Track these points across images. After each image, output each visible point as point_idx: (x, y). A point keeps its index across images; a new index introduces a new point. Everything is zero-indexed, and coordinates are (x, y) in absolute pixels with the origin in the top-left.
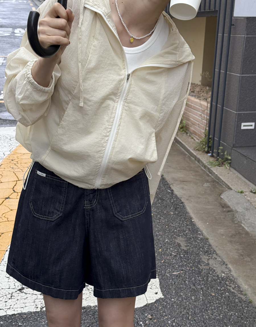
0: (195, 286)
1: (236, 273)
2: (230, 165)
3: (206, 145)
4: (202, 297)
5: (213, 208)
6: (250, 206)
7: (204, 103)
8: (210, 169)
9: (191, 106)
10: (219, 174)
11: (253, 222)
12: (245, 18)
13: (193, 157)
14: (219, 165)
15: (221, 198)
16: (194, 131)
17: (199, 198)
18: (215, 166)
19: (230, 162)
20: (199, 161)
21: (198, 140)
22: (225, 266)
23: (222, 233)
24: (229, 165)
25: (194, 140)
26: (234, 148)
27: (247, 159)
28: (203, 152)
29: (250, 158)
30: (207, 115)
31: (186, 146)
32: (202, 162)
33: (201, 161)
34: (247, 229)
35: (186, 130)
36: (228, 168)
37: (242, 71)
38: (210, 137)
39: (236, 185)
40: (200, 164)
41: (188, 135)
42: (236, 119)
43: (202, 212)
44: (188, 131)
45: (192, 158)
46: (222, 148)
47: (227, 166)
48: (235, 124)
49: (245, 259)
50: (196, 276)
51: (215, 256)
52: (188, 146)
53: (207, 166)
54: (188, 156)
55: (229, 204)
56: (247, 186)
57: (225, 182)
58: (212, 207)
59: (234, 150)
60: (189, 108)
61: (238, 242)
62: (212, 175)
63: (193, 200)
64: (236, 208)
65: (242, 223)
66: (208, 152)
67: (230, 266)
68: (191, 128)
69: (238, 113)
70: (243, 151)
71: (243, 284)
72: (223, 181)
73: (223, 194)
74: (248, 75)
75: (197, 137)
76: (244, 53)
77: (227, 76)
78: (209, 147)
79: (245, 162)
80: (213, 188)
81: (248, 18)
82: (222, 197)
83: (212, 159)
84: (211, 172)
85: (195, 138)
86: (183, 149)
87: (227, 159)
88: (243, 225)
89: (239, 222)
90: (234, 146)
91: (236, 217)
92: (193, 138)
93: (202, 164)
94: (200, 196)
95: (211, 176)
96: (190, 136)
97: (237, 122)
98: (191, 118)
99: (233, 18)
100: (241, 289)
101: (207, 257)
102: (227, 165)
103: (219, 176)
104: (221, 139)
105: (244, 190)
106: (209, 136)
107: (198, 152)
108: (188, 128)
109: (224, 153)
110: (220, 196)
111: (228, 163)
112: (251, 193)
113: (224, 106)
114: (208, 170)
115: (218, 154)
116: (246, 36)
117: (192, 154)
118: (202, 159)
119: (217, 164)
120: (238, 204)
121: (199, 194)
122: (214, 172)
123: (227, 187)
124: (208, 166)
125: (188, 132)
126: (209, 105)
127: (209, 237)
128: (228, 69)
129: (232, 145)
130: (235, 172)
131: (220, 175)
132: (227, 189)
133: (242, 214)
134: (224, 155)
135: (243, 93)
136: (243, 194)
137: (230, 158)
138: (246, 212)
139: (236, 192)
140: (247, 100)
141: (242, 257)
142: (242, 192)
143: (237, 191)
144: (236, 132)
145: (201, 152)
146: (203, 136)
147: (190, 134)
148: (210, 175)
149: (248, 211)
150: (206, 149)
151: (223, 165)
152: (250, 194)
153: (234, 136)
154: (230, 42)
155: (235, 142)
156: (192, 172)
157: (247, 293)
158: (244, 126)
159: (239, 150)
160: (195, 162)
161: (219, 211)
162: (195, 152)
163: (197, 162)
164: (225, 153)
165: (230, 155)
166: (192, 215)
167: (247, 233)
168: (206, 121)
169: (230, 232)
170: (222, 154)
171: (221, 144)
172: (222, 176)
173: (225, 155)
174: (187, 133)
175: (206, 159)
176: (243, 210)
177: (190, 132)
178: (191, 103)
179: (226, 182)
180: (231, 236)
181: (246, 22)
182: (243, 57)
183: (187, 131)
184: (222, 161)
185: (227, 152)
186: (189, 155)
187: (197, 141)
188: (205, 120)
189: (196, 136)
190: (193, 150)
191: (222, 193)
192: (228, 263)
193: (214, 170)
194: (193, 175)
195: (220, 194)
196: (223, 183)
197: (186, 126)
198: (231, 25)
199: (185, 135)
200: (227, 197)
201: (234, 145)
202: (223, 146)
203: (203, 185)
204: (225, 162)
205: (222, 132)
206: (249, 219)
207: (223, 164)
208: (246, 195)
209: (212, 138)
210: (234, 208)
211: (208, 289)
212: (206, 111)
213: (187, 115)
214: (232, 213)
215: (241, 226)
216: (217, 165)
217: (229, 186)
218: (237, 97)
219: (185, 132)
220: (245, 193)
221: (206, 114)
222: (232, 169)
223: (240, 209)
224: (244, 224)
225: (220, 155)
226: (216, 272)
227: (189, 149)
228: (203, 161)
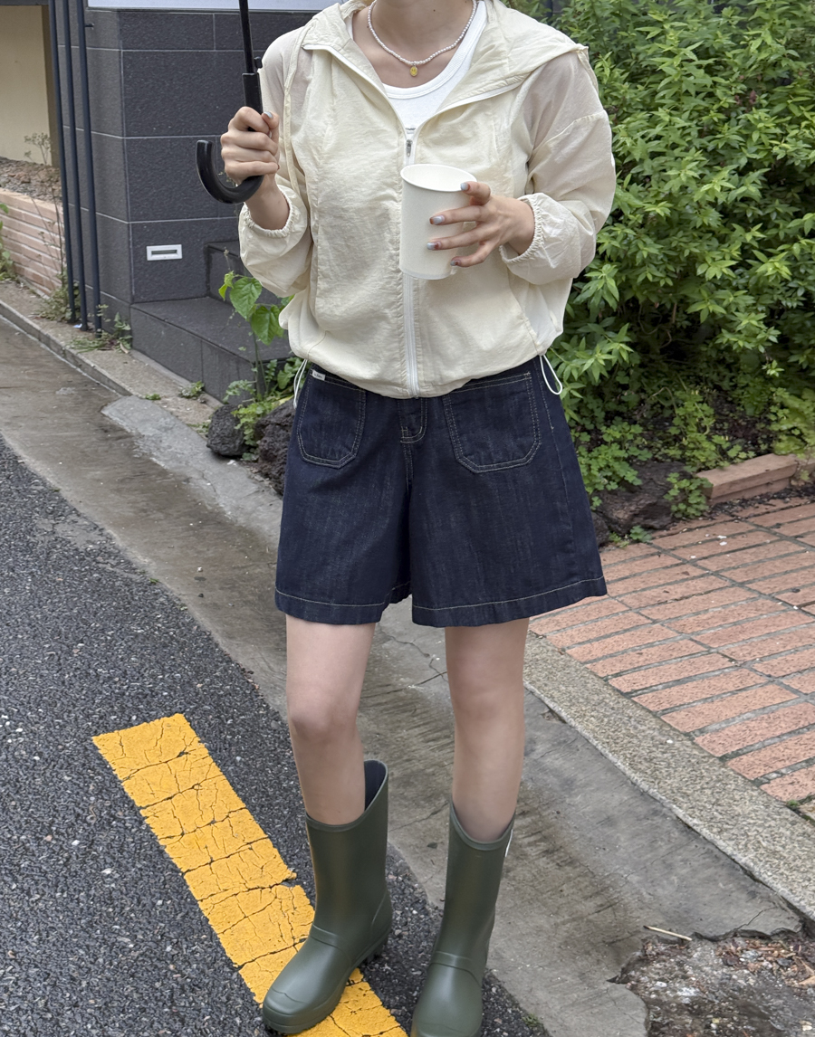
0: (13, 571)
1: (123, 540)
2: (131, 346)
3: (68, 306)
4: (30, 586)
5: (79, 436)
6: (173, 423)
7: (51, 207)
8: (78, 358)
9: (20, 214)
10: (99, 365)
11: (179, 451)
12: (112, 10)
13: (34, 335)
14: (102, 347)
15: (104, 415)
16: (34, 275)
17: (42, 418)
18: (91, 349)
19: (129, 337)
20: (48, 341)
21: (49, 295)
22: (97, 531)
23: (97, 477)
24: (128, 346)
25: (39, 296)
26: (134, 306)
27: (165, 326)
28: (61, 322)
29: (172, 322)
30: (60, 234)
31: (14, 310)
32: (56, 344)
33: (54, 341)
34: (163, 465)
35: (16, 274)
36: (126, 352)
37: (127, 128)
38: (76, 285)
39: (143, 385)
40: (51, 349)
41: (22, 285)
42: (129, 237)
43: (48, 444)
44: (22, 276)
45: (30, 336)
46: (105, 306)
47: (124, 347)
48: (130, 249)
49: (152, 517)
50: (20, 554)
51: (73, 517)
52: (19, 311)
53: (69, 352)
54: (21, 333)
55: (124, 424)
56: (173, 385)
57: (114, 382)
58: (76, 433)
59: (135, 309)
60: (17, 221)
61: (136, 490)
62: (84, 371)
63: (23, 424)
64: (140, 430)
65: (152, 456)
66: (73, 321)
67: (110, 531)
68: (26, 268)
69: (133, 225)
70: (159, 311)
71: (139, 557)
72: (109, 380)
73: (109, 407)
74: (145, 138)
75: (45, 289)
76: (125, 88)
77: (93, 141)
78: (75, 309)
79: (163, 333)
80: (83, 397)
81: (122, 13)
82: (105, 412)
83: (81, 337)
84: (80, 364)
85: (39, 292)
86: (5, 319)
87: (123, 333)
88: (154, 459)
89: (144, 454)
90: (133, 301)
91: (138, 447)
92: (34, 293)
93: (56, 349)
94: (45, 415)
95: (80, 374)
96: (25, 287)
97: (133, 245)
98: (23, 246)
99: (86, 10)
100: (134, 566)
101: (53, 522)
102: (123, 345)
103: (99, 369)
104: (101, 287)
105: (162, 394)
106: (71, 283)
107: (45, 322)
108: (20, 269)
109: (113, 318)
110: (99, 411)
111: (126, 340)
112: (179, 399)
113: (97, 209)
114: (72, 361)
115: (99, 322)
116: (122, 51)
117: (29, 329)
118: (57, 336)
119: (96, 345)
120: (143, 421)
121: (41, 411)
122: (87, 361)
123: (121, 391)
124: (72, 351)
125: (21, 279)
126: (61, 210)
127: (60, 487)
128: (92, 125)
129: (129, 300)
130: (143, 358)
131: (102, 368)
132: (120, 396)
133: (154, 439)
134: (113, 323)
135: (139, 178)
136: (160, 402)
137: (128, 328)
138: (164, 434)
139: (141, 398)
140: (150, 194)
141: (144, 514)
142: (155, 398)
143: (144, 397)
144: (135, 268)
145: (55, 322)
146: (58, 284)
147: (28, 285)
148: (79, 370)
149: (169, 431)
150: (68, 315)
151: (113, 347)
152: (177, 400)
153: (131, 278)
154: (89, 63)
155: (135, 290)
156: (27, 367)
157: (147, 569)
158: (154, 253)
159: (149, 309)
160: (39, 345)
161: (94, 439)
162: (38, 324)
163: (43, 346)
164: (116, 320)
165: (128, 321)
166: (18, 451)
167: (163, 473)
168: (61, 248)
169: (119, 473)
170: (109, 320)
171: (102, 300)
172: (107, 369)
173: (116, 322)
174: (18, 282)
175: (66, 336)
176: (157, 431)
177: (27, 279)
178: (19, 208)
179: (117, 381)
180: (122, 481)
181: (118, 20)
182: (124, 97)
183: (18, 278)
184: (111, 336)
185: (120, 316)
186: (22, 331)
187: (46, 297)
188: (57, 246)
189: (41, 287)
190: (31, 319)
191: (106, 405)
192: (106, 527)
193: (88, 358)
194: (28, 374)
195: (102, 408)
196: (111, 384)
197: (14, 266)
198: (83, 26)
199: (12, 286)
200: (118, 411)
201: (133, 299)
202: (108, 301)
203: (54, 393)
204: (118, 338)
205: (101, 271)
206: (170, 447)
207: (112, 344)
208: (165, 403)
209: (80, 288)
210: (134, 431)
211: (48, 572)
212: (56, 224)
213: (13, 238)
214: (128, 439)
215: (151, 461)
216: (96, 347)
217: (124, 389)
218: (123, 186)
219: (13, 279)
220: (163, 399)
221: (57, 231)
222: (137, 354)
223: (149, 431)
224: (156, 457)
225: (103, 326)
226: (72, 543)
227: (21, 316)
228: (57, 340)
